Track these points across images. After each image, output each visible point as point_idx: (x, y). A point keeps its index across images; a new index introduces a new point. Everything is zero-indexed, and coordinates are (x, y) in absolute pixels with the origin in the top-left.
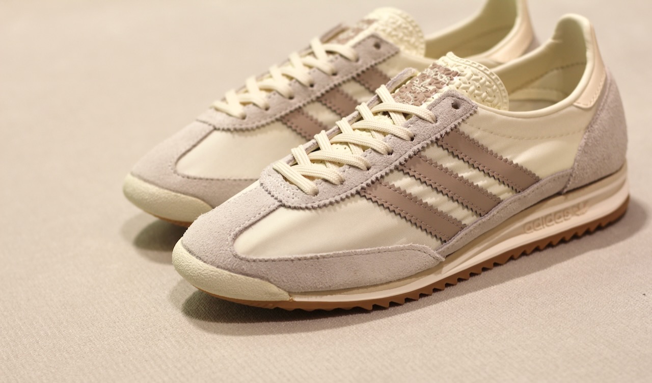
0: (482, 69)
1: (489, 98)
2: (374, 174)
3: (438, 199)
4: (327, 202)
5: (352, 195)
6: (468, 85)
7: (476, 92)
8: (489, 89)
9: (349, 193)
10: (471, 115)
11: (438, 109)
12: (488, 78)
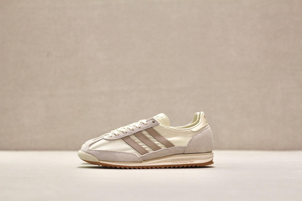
0: (165, 116)
1: (164, 123)
2: (127, 135)
3: (138, 141)
4: (113, 139)
5: (120, 139)
6: (159, 119)
7: (161, 121)
8: (165, 121)
9: (119, 138)
10: (157, 125)
11: (149, 122)
12: (165, 118)
